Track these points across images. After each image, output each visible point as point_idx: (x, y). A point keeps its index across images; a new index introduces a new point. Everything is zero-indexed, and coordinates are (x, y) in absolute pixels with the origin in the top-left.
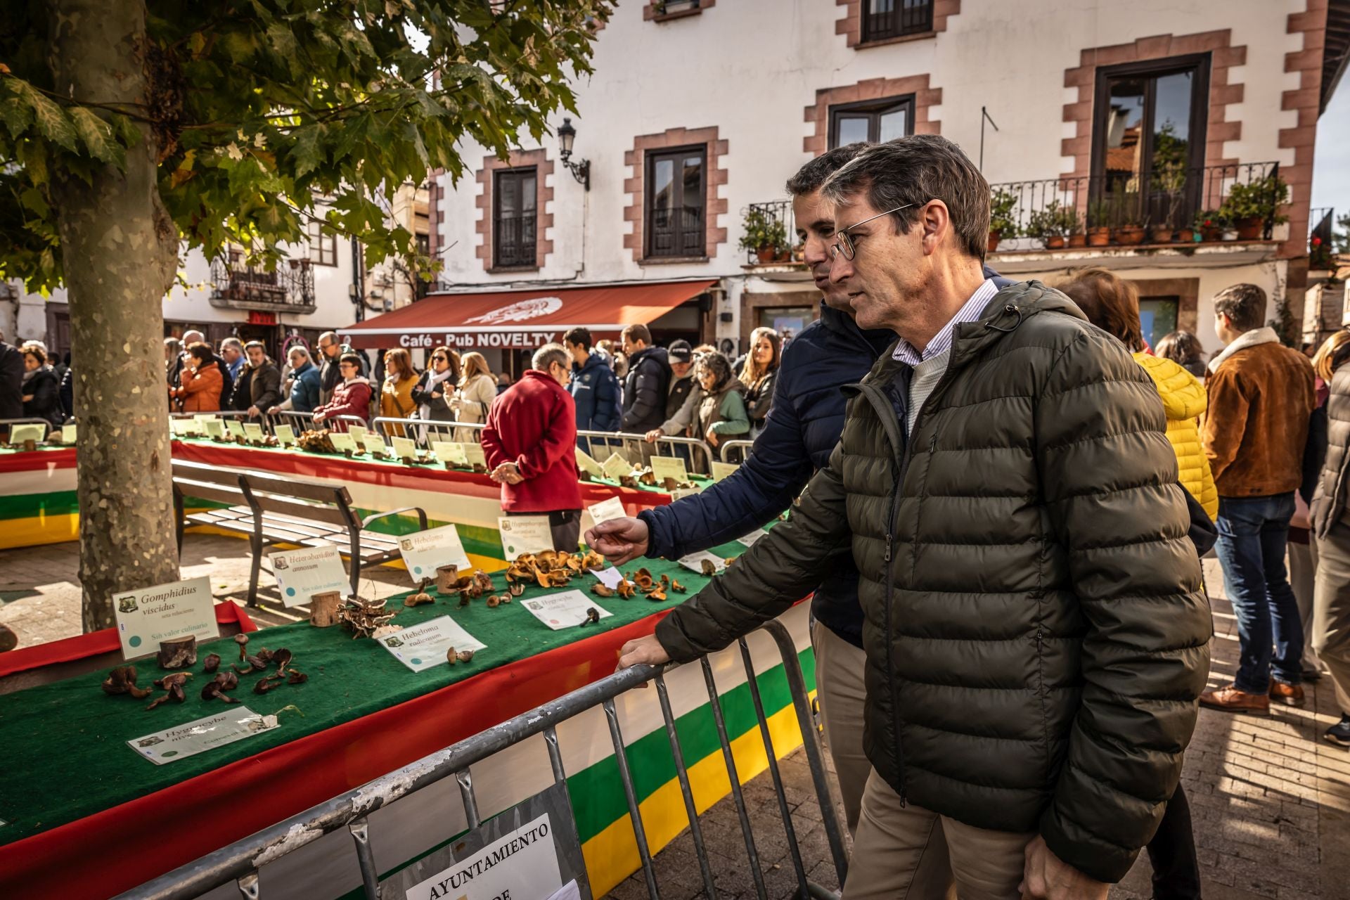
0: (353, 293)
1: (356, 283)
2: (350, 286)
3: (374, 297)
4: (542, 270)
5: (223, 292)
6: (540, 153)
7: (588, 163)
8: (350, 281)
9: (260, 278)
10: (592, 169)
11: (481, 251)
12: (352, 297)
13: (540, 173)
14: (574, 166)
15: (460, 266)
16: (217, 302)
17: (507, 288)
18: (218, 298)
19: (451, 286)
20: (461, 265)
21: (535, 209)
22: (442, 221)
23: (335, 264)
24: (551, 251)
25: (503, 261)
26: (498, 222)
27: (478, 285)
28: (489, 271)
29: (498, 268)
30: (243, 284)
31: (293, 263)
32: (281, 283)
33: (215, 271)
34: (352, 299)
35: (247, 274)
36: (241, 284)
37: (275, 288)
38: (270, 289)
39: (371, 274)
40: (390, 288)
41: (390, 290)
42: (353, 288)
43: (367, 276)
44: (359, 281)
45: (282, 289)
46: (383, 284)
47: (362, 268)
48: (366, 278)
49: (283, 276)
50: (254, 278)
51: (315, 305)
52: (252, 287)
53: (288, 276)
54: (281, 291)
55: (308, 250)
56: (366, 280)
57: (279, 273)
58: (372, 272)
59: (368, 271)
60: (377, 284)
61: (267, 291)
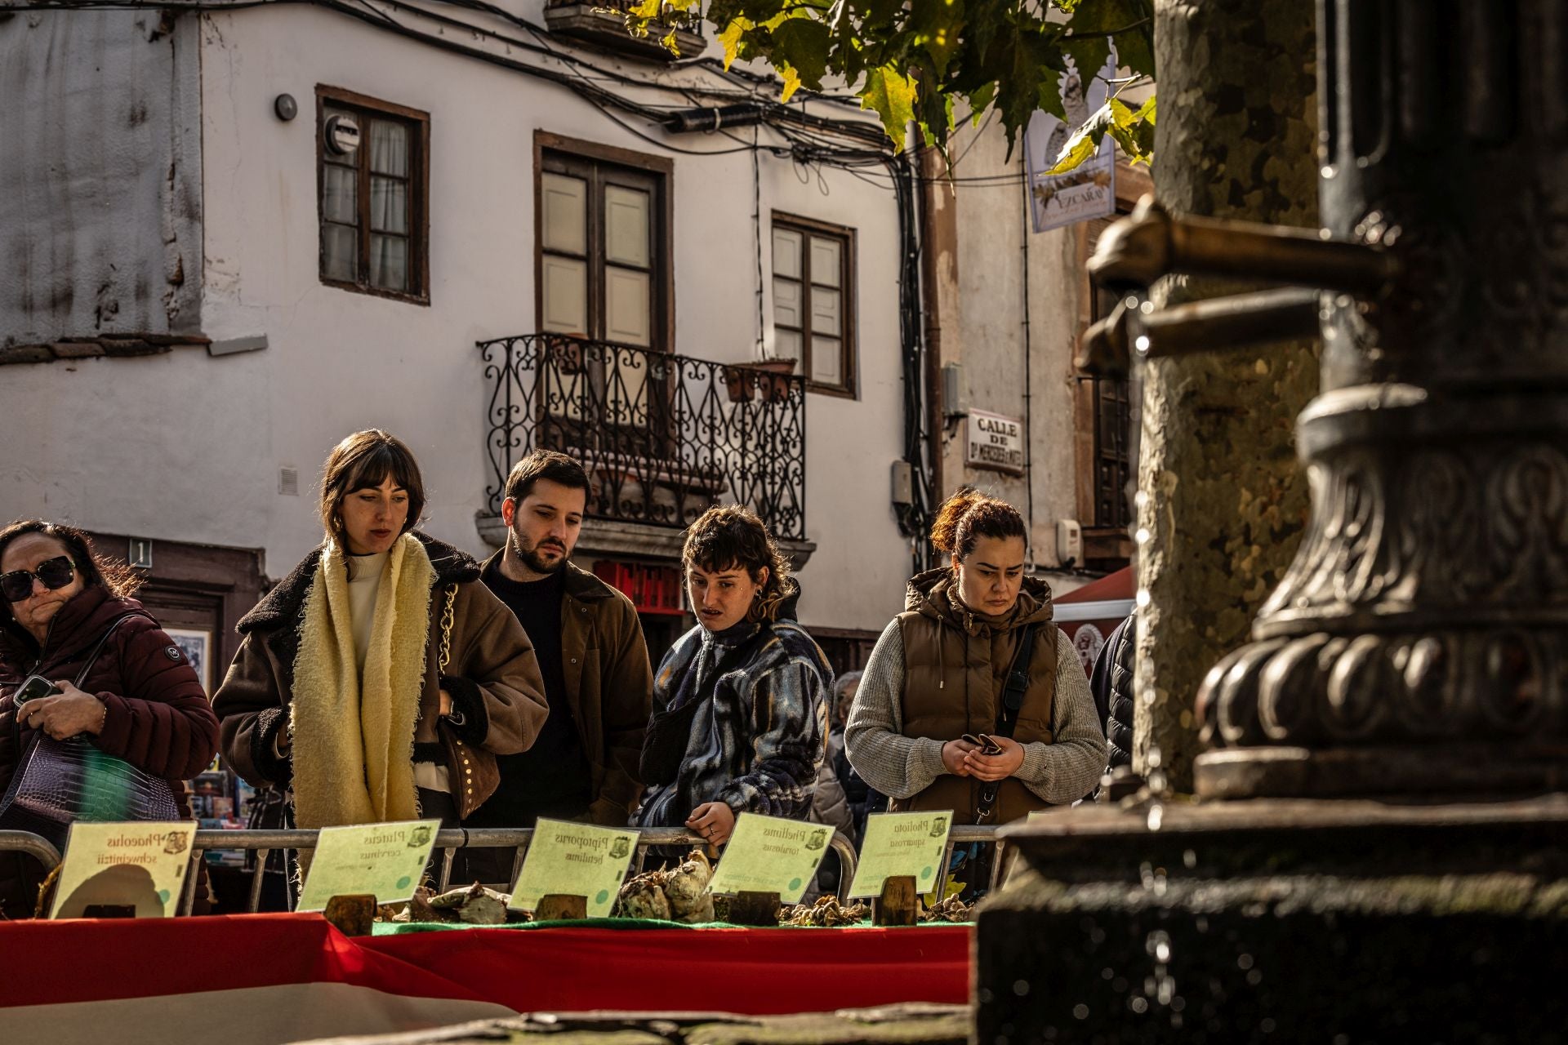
0: (906, 496)
1: (911, 455)
2: (894, 468)
8: (893, 450)
12: (899, 507)
23: (848, 387)
31: (740, 378)
32: (707, 453)
33: (504, 413)
34: (900, 517)
35: (582, 426)
36: (588, 458)
37: (691, 474)
38: (676, 477)
39: (962, 422)
40: (1017, 475)
41: (1017, 483)
42: (905, 476)
43: (948, 429)
44: (924, 446)
45: (710, 475)
46: (997, 460)
47: (932, 401)
48: (945, 436)
49: (712, 428)
50: (606, 440)
51: (803, 540)
52: (622, 468)
53: (727, 428)
54: (707, 482)
55: (770, 336)
56: (946, 442)
57: (700, 415)
58: (965, 416)
59: (952, 411)
60: (977, 459)
61: (663, 484)
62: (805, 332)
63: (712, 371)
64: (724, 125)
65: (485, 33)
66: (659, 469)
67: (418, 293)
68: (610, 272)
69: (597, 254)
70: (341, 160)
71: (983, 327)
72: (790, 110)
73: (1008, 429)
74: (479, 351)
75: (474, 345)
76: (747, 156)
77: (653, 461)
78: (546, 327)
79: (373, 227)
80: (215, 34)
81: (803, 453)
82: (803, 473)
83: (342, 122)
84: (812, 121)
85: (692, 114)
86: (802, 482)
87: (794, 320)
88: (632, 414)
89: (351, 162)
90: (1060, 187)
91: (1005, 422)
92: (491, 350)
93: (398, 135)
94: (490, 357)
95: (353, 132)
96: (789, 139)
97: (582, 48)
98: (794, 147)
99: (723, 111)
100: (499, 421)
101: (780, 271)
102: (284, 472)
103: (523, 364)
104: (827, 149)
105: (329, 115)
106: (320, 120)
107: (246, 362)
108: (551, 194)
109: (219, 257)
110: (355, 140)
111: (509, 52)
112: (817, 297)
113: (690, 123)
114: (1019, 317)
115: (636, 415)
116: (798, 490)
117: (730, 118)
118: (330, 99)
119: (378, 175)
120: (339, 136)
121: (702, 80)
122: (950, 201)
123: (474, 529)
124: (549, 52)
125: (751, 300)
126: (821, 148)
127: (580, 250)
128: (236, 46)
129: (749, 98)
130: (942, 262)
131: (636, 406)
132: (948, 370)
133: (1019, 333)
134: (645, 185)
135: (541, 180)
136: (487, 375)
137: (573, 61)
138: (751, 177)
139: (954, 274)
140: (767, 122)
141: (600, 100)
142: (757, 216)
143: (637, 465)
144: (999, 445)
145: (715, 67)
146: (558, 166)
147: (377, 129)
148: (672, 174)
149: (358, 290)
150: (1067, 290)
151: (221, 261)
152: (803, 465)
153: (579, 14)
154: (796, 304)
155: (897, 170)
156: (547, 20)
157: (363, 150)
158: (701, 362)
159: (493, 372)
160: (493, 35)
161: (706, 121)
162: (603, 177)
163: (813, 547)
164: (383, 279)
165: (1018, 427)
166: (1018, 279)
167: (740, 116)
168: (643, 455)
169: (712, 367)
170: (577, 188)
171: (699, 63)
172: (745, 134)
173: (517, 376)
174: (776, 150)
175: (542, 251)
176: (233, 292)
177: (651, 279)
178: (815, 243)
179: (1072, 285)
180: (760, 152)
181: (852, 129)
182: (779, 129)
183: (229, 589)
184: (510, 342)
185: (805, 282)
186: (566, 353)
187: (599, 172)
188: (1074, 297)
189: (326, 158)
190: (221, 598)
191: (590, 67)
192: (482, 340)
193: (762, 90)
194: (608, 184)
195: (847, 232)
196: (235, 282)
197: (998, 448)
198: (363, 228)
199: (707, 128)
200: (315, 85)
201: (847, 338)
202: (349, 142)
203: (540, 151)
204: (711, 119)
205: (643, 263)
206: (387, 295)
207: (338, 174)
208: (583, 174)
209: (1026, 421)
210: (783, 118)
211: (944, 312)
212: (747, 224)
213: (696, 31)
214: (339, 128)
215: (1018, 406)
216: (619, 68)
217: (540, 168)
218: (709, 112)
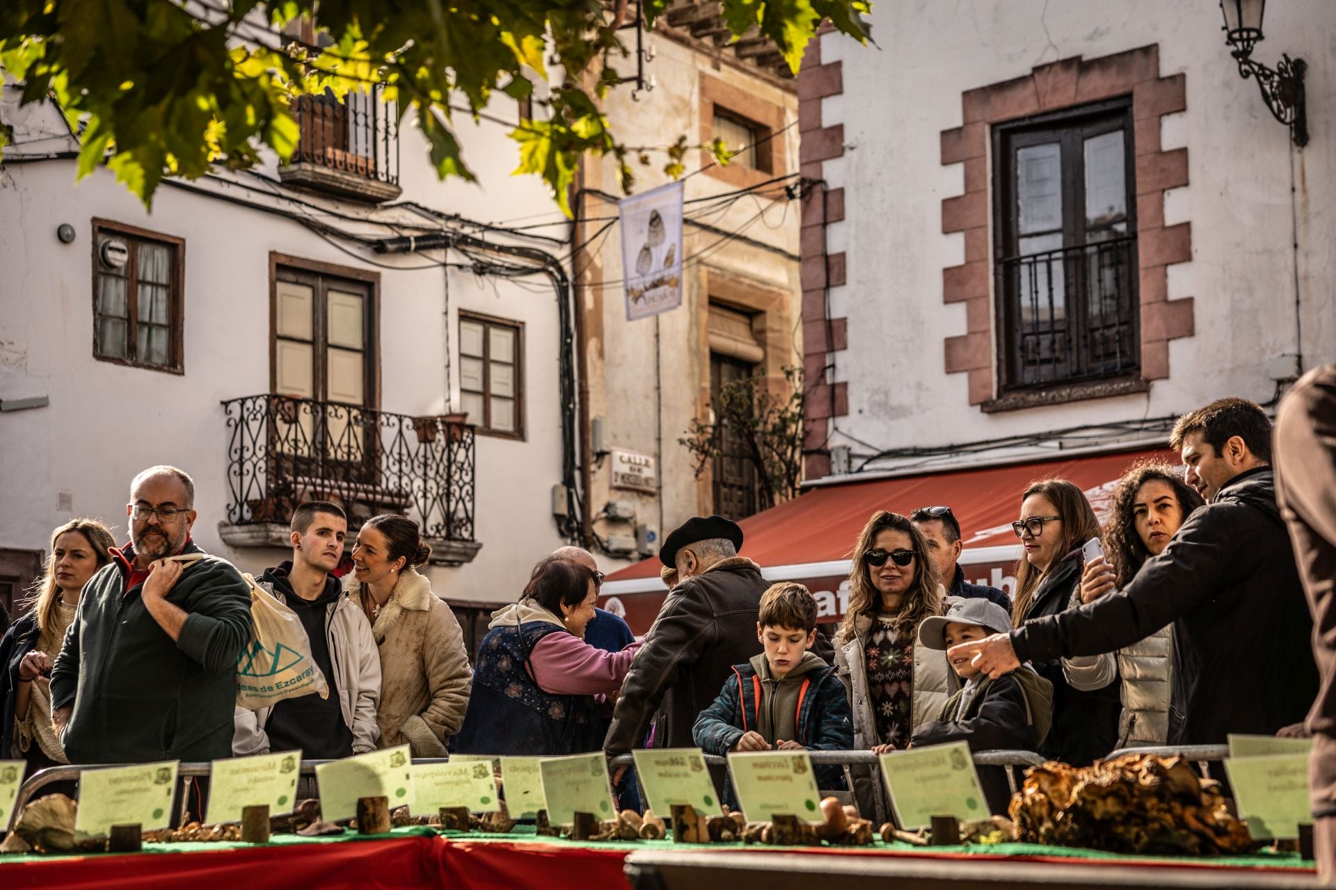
0: (563, 510)
1: (568, 481)
2: (554, 490)
3: (614, 520)
4: (1159, 387)
5: (254, 506)
6: (1139, 60)
7: (1299, 66)
8: (554, 477)
9: (344, 469)
10: (1314, 83)
11: (960, 353)
12: (558, 518)
13: (1140, 114)
14: (1263, 73)
15: (894, 402)
16: (241, 535)
17: (1050, 449)
18: (241, 522)
19: (870, 459)
20: (901, 397)
21: (1131, 216)
22: (842, 281)
23: (518, 432)
24: (1189, 331)
25: (1028, 376)
26: (1008, 264)
27: (953, 449)
28: (990, 408)
29: (1011, 398)
30: (303, 487)
31: (425, 427)
32: (396, 479)
33: (239, 451)
34: (559, 524)
35: (309, 461)
36: (300, 483)
37: (383, 494)
38: (371, 496)
39: (607, 457)
40: (651, 494)
41: (651, 500)
42: (562, 496)
43: (596, 462)
44: (577, 474)
45: (399, 495)
46: (635, 484)
47: (584, 442)
48: (593, 467)
49: (400, 461)
50: (328, 471)
51: (473, 541)
52: (327, 490)
53: (412, 461)
54: (396, 500)
55: (456, 396)
56: (594, 472)
57: (391, 452)
58: (608, 453)
59: (598, 449)
60: (619, 483)
61: (361, 501)
62: (486, 395)
63: (401, 421)
64: (417, 249)
65: (229, 182)
66: (357, 490)
67: (175, 366)
68: (331, 352)
69: (321, 339)
70: (114, 271)
71: (625, 391)
72: (473, 239)
73: (643, 462)
74: (223, 408)
75: (219, 403)
76: (440, 270)
77: (352, 485)
78: (279, 391)
79: (139, 319)
80: (10, 182)
81: (473, 479)
82: (473, 493)
83: (114, 244)
84: (490, 246)
85: (392, 241)
86: (473, 500)
87: (478, 386)
88: (336, 452)
89: (122, 273)
90: (647, 289)
91: (639, 458)
92: (231, 407)
93: (161, 255)
94: (230, 412)
95: (123, 251)
96: (471, 259)
97: (307, 193)
98: (475, 265)
99: (417, 239)
100: (236, 457)
101: (464, 351)
102: (61, 495)
103: (252, 416)
104: (502, 266)
105: (102, 239)
106: (95, 243)
107: (30, 416)
108: (285, 298)
109: (10, 340)
110: (125, 257)
111: (249, 196)
112: (495, 370)
113: (390, 247)
114: (653, 384)
115: (339, 453)
116: (469, 506)
117: (423, 243)
118: (104, 228)
119: (144, 283)
120: (111, 255)
121: (404, 217)
122: (598, 302)
123: (217, 535)
124: (280, 196)
125: (441, 372)
126: (496, 265)
127: (308, 337)
128: (26, 189)
129: (441, 230)
130: (592, 345)
131: (339, 445)
132: (595, 421)
133: (653, 395)
134: (360, 290)
135: (275, 287)
136: (228, 425)
137: (301, 203)
138: (442, 285)
139: (601, 354)
140: (455, 247)
141: (322, 231)
142: (446, 313)
143: (340, 488)
144: (636, 473)
145: (414, 208)
146: (290, 277)
147: (144, 250)
148: (379, 283)
149: (125, 364)
150: (691, 365)
151: (12, 343)
152: (473, 487)
153: (300, 169)
154: (479, 375)
155: (557, 281)
156: (280, 174)
157: (132, 263)
158: (391, 414)
159: (232, 422)
160: (236, 184)
161: (404, 245)
162: (326, 285)
163: (480, 546)
164: (149, 356)
165: (652, 461)
166: (652, 357)
167: (431, 242)
168: (344, 479)
169: (401, 419)
170: (306, 293)
171: (401, 205)
172: (438, 255)
173: (247, 424)
174: (460, 267)
175: (275, 337)
176: (21, 365)
177: (364, 357)
178: (493, 332)
179: (695, 362)
180: (449, 268)
181: (522, 252)
182: (464, 252)
183: (16, 579)
184: (243, 401)
185: (486, 360)
186: (283, 408)
187: (323, 281)
188: (696, 370)
189: (102, 270)
190: (10, 586)
191: (314, 207)
192: (225, 399)
193: (452, 225)
194: (330, 290)
195: (518, 325)
196: (23, 358)
197: (636, 476)
198: (131, 321)
199: (405, 250)
200: (91, 217)
201: (518, 398)
202: (119, 259)
203: (274, 266)
204: (407, 245)
205: (359, 346)
206: (149, 367)
207: (112, 282)
208: (309, 282)
209: (658, 457)
210: (467, 244)
211: (592, 380)
212: (440, 318)
213: (395, 182)
214: (111, 249)
215: (653, 446)
216: (337, 208)
217: (274, 277)
218: (407, 239)
